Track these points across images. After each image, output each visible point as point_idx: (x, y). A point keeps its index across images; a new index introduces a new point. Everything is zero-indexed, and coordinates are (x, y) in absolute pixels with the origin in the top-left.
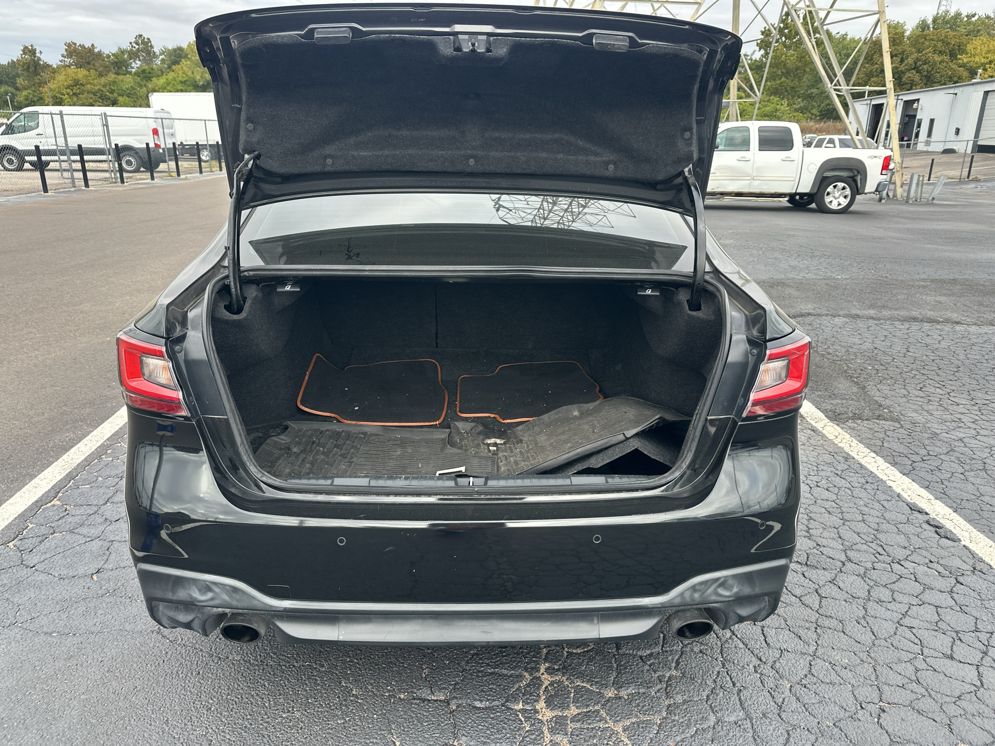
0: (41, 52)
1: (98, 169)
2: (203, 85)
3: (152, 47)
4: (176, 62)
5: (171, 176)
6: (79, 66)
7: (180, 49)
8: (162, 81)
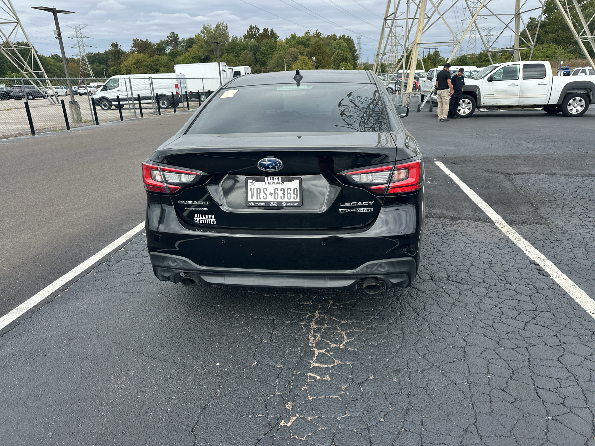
0: (121, 46)
1: (148, 107)
2: (204, 58)
3: (178, 39)
4: (190, 47)
5: (185, 110)
6: (139, 52)
7: (192, 39)
8: (182, 58)
